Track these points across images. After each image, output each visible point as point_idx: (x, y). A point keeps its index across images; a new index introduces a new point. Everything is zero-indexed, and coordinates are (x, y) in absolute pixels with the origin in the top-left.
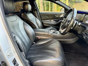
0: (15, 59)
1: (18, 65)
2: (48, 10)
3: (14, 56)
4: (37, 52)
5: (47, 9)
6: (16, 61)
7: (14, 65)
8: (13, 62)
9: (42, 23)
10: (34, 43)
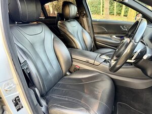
0: (18, 97)
1: (22, 107)
2: (119, 14)
3: (18, 92)
4: (64, 91)
5: (119, 12)
6: (19, 101)
7: (15, 106)
8: (14, 102)
9: (95, 40)
10: (68, 73)
